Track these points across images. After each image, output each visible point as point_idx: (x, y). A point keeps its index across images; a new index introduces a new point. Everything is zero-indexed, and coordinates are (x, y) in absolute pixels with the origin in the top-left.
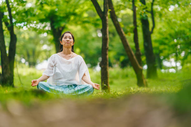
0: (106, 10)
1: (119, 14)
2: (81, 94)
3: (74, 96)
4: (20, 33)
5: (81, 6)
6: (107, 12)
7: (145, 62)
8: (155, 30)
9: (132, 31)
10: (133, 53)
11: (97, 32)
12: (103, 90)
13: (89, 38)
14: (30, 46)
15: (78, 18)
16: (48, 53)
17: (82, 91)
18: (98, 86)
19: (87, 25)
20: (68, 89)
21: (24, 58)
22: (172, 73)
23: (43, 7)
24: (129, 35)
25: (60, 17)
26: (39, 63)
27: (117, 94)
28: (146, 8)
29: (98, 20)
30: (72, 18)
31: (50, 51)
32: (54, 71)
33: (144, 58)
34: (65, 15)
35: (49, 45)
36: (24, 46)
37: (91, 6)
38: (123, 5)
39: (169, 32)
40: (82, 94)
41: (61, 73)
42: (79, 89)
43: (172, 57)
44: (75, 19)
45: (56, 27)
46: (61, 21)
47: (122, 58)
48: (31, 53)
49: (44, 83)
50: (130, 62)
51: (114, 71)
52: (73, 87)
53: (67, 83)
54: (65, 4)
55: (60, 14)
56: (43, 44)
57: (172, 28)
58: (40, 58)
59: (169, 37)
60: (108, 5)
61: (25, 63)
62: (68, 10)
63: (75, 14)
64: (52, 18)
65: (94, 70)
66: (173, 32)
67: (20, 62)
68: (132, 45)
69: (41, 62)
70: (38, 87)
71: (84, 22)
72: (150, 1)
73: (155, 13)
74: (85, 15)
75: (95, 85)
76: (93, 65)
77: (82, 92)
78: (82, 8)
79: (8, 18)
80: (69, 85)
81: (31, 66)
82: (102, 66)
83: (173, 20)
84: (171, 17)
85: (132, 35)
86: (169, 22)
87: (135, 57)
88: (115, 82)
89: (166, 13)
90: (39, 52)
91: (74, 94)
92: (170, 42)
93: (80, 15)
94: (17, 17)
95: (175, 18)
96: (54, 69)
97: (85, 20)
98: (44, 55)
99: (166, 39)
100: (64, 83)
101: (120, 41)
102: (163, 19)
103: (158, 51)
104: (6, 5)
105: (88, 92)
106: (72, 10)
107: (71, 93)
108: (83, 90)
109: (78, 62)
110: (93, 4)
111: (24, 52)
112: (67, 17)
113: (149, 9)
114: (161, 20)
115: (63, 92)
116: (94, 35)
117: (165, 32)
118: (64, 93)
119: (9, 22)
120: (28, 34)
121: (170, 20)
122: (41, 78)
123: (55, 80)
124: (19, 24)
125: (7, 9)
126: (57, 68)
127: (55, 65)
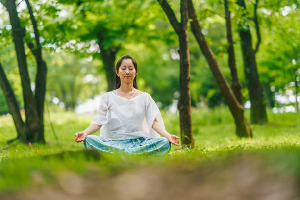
0: (185, 19)
1: (204, 24)
2: (151, 152)
3: (140, 155)
4: (50, 58)
5: (145, 14)
6: (186, 24)
7: (247, 97)
8: (261, 47)
9: (226, 51)
10: (229, 85)
11: (171, 52)
12: (183, 145)
13: (158, 62)
14: (67, 77)
15: (139, 32)
16: (94, 88)
17: (152, 148)
18: (176, 139)
19: (154, 42)
20: (130, 145)
21: (57, 96)
22: (290, 114)
23: (85, 16)
24: (222, 57)
25: (113, 32)
26: (82, 103)
27: (207, 150)
28: (247, 13)
29: (171, 34)
30: (131, 32)
31: (97, 84)
32: (107, 117)
33: (245, 93)
34: (120, 29)
35: (95, 75)
36: (57, 78)
37: (160, 12)
38: (210, 11)
39: (283, 50)
40: (153, 153)
41: (119, 119)
42: (149, 144)
43: (290, 88)
44: (135, 34)
45: (106, 47)
46: (114, 37)
47: (211, 93)
48: (67, 88)
49: (93, 137)
50: (223, 99)
51: (200, 112)
52: (139, 141)
53: (129, 136)
54: (120, 11)
55: (112, 26)
56: (86, 74)
57: (288, 43)
58: (82, 95)
59: (283, 57)
60: (187, 12)
61: (58, 105)
62: (125, 20)
63: (135, 26)
64: (100, 33)
65: (167, 112)
66: (289, 48)
67: (51, 103)
68: (225, 70)
69: (84, 101)
70: (85, 144)
71: (150, 38)
72: (251, 2)
73: (261, 20)
74: (152, 27)
75: (172, 137)
76: (165, 104)
77: (152, 150)
78: (146, 17)
79: (33, 35)
80: (132, 140)
81: (69, 108)
82: (182, 108)
83: (290, 30)
84: (286, 26)
85: (226, 57)
86: (283, 34)
87: (231, 91)
88: (202, 130)
89: (277, 20)
90: (81, 87)
91: (140, 153)
92: (285, 64)
93: (143, 28)
94: (46, 34)
95: (291, 27)
96: (107, 114)
97: (152, 34)
98: (88, 91)
99: (279, 59)
100: (125, 136)
101: (207, 65)
102: (274, 28)
103: (266, 80)
104: (29, 16)
105: (162, 149)
106: (130, 20)
107: (137, 152)
108: (155, 147)
109: (145, 103)
110: (164, 9)
111: (57, 87)
112: (122, 31)
113: (252, 15)
114: (270, 30)
115: (123, 150)
116: (165, 57)
117: (278, 49)
118: (125, 151)
119: (34, 42)
120: (63, 58)
121: (284, 31)
122: (88, 130)
123: (111, 132)
124: (49, 45)
125: (30, 22)
126: (112, 113)
127: (109, 109)
